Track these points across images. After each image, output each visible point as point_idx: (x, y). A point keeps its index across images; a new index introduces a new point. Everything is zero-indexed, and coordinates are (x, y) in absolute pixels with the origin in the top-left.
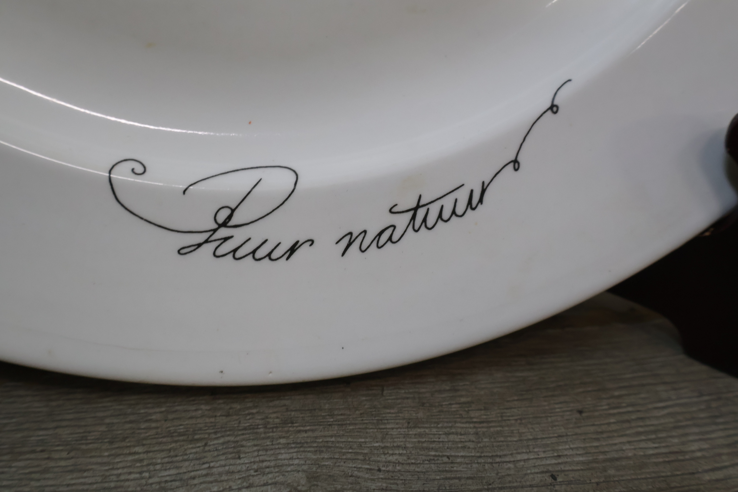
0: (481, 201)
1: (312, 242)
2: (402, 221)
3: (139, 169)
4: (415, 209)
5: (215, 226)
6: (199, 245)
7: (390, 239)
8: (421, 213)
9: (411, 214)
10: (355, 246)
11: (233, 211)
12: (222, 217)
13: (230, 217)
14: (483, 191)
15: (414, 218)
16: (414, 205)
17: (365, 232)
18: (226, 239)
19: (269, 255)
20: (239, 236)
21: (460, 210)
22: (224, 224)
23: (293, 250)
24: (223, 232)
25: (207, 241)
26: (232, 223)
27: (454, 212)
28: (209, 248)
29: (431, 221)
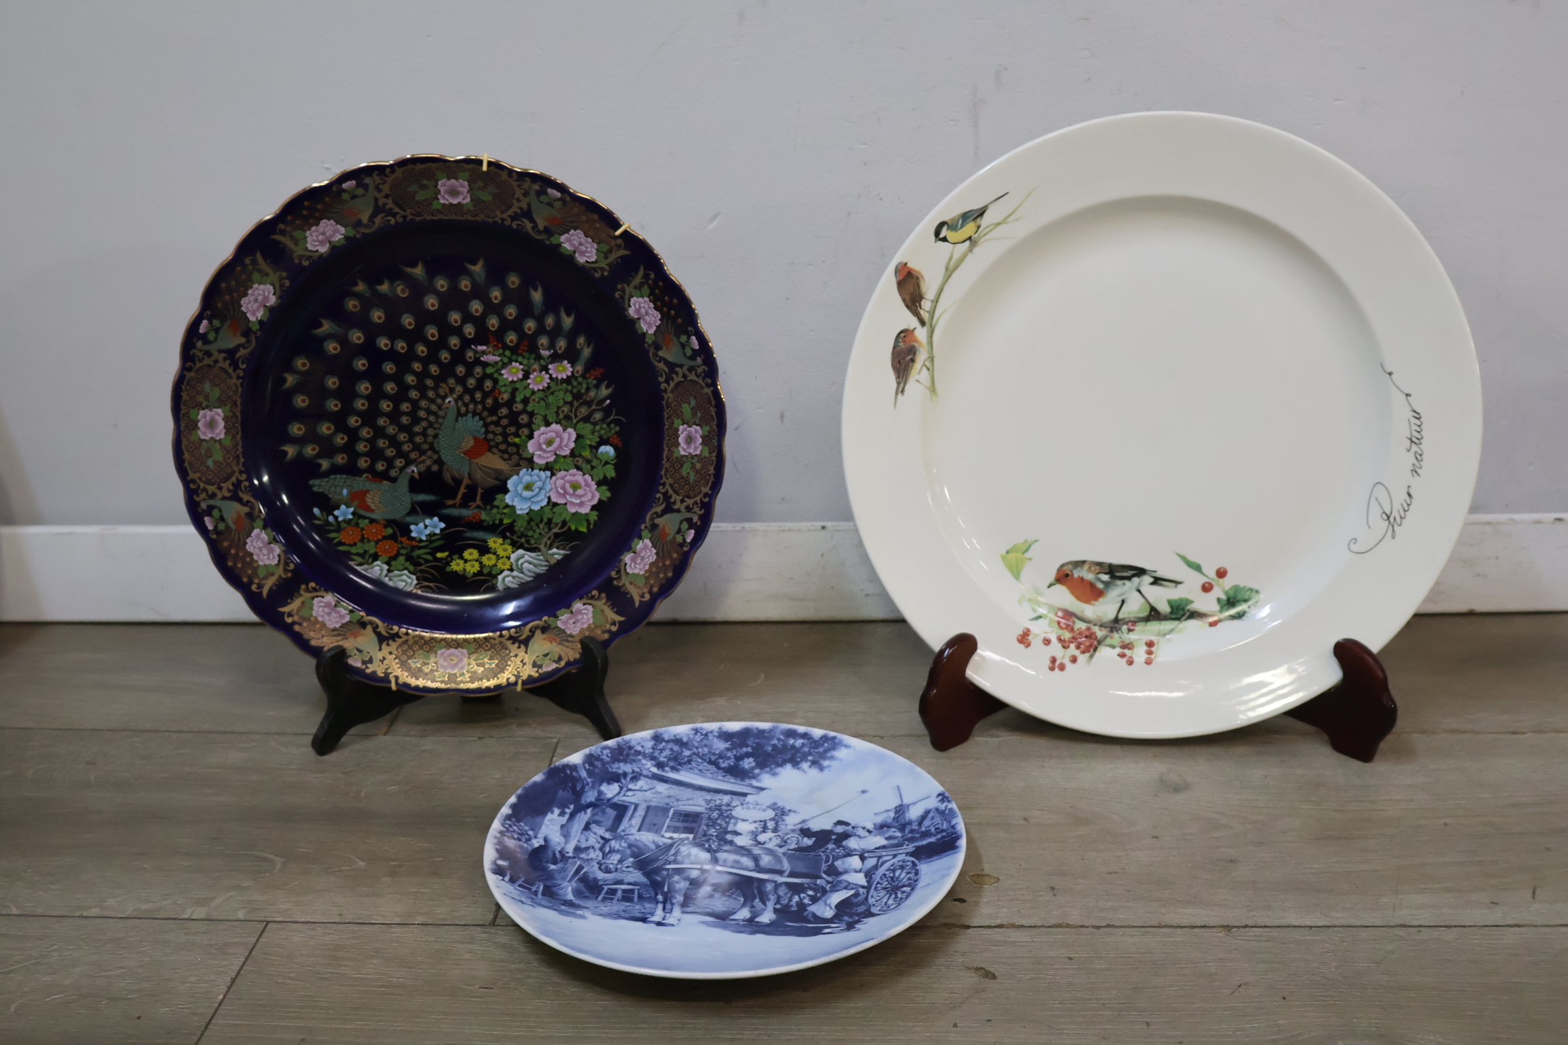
0: (1418, 414)
1: (1409, 487)
2: (1414, 448)
3: (1354, 541)
4: (1412, 441)
5: (1387, 522)
6: (1393, 530)
7: (1421, 455)
8: (1414, 439)
9: (1413, 444)
10: (1419, 471)
11: (1384, 512)
12: (1385, 517)
13: (1387, 515)
14: (1415, 411)
15: (1415, 443)
16: (1409, 441)
17: (1413, 464)
18: (1395, 519)
19: (1408, 505)
20: (1395, 514)
21: (1419, 423)
22: (1389, 517)
23: (1409, 495)
24: (1392, 519)
25: (1393, 526)
26: (1389, 514)
27: (1419, 426)
28: (1396, 527)
29: (1419, 437)
